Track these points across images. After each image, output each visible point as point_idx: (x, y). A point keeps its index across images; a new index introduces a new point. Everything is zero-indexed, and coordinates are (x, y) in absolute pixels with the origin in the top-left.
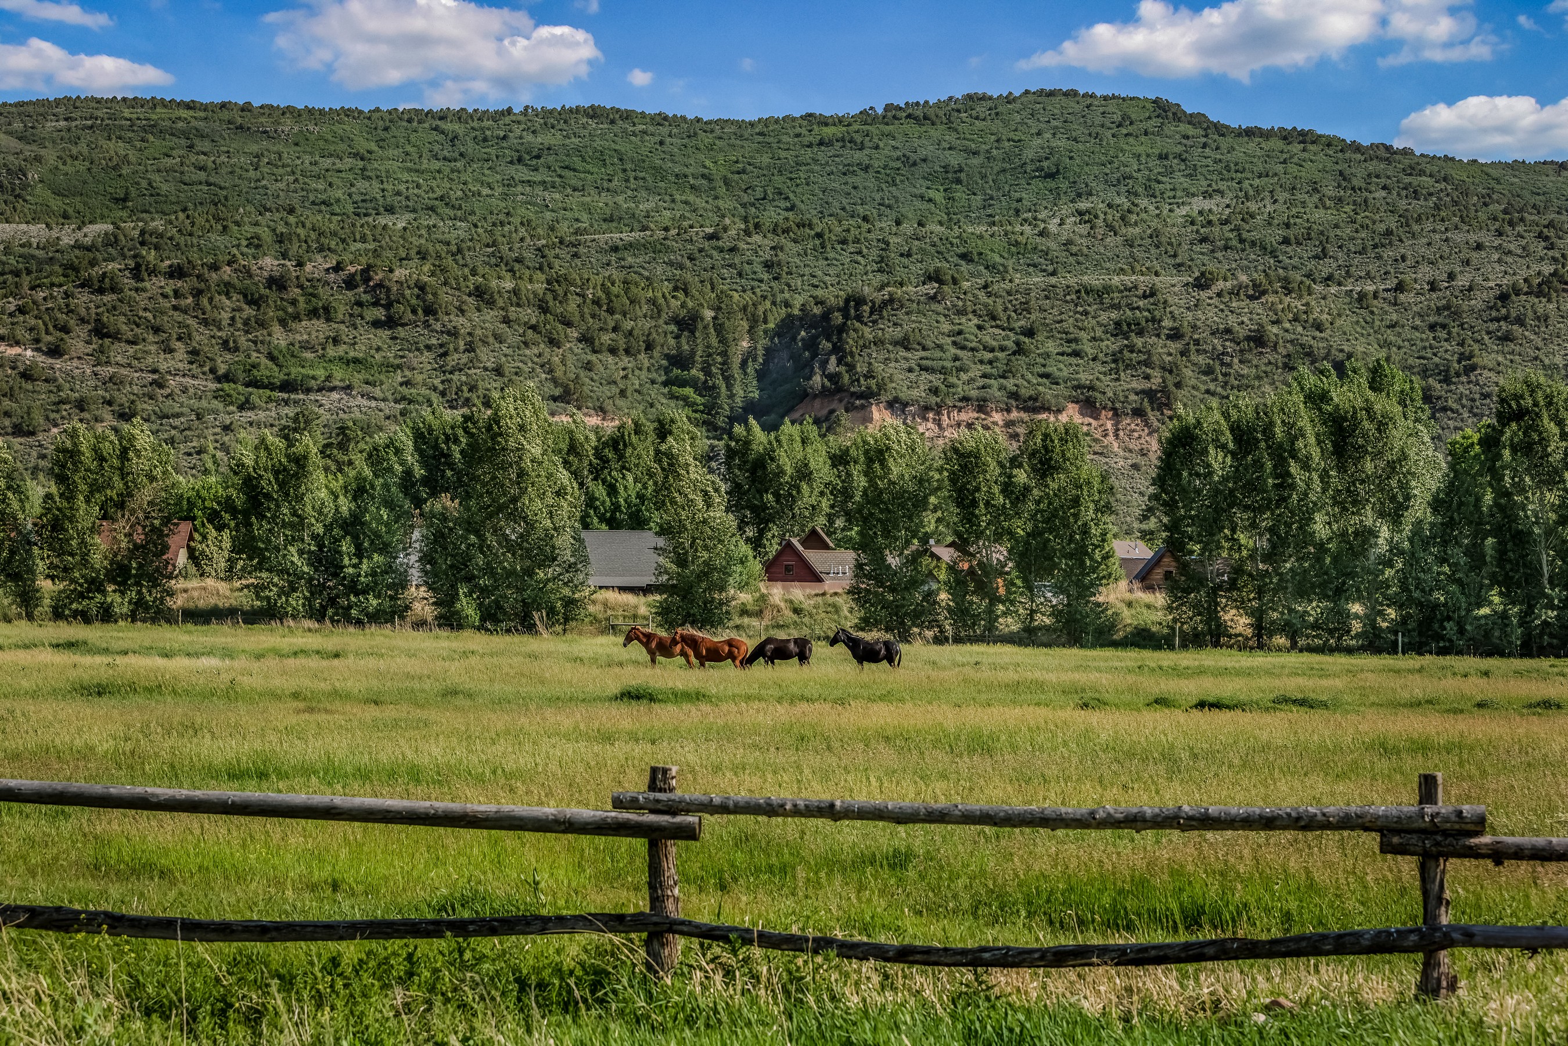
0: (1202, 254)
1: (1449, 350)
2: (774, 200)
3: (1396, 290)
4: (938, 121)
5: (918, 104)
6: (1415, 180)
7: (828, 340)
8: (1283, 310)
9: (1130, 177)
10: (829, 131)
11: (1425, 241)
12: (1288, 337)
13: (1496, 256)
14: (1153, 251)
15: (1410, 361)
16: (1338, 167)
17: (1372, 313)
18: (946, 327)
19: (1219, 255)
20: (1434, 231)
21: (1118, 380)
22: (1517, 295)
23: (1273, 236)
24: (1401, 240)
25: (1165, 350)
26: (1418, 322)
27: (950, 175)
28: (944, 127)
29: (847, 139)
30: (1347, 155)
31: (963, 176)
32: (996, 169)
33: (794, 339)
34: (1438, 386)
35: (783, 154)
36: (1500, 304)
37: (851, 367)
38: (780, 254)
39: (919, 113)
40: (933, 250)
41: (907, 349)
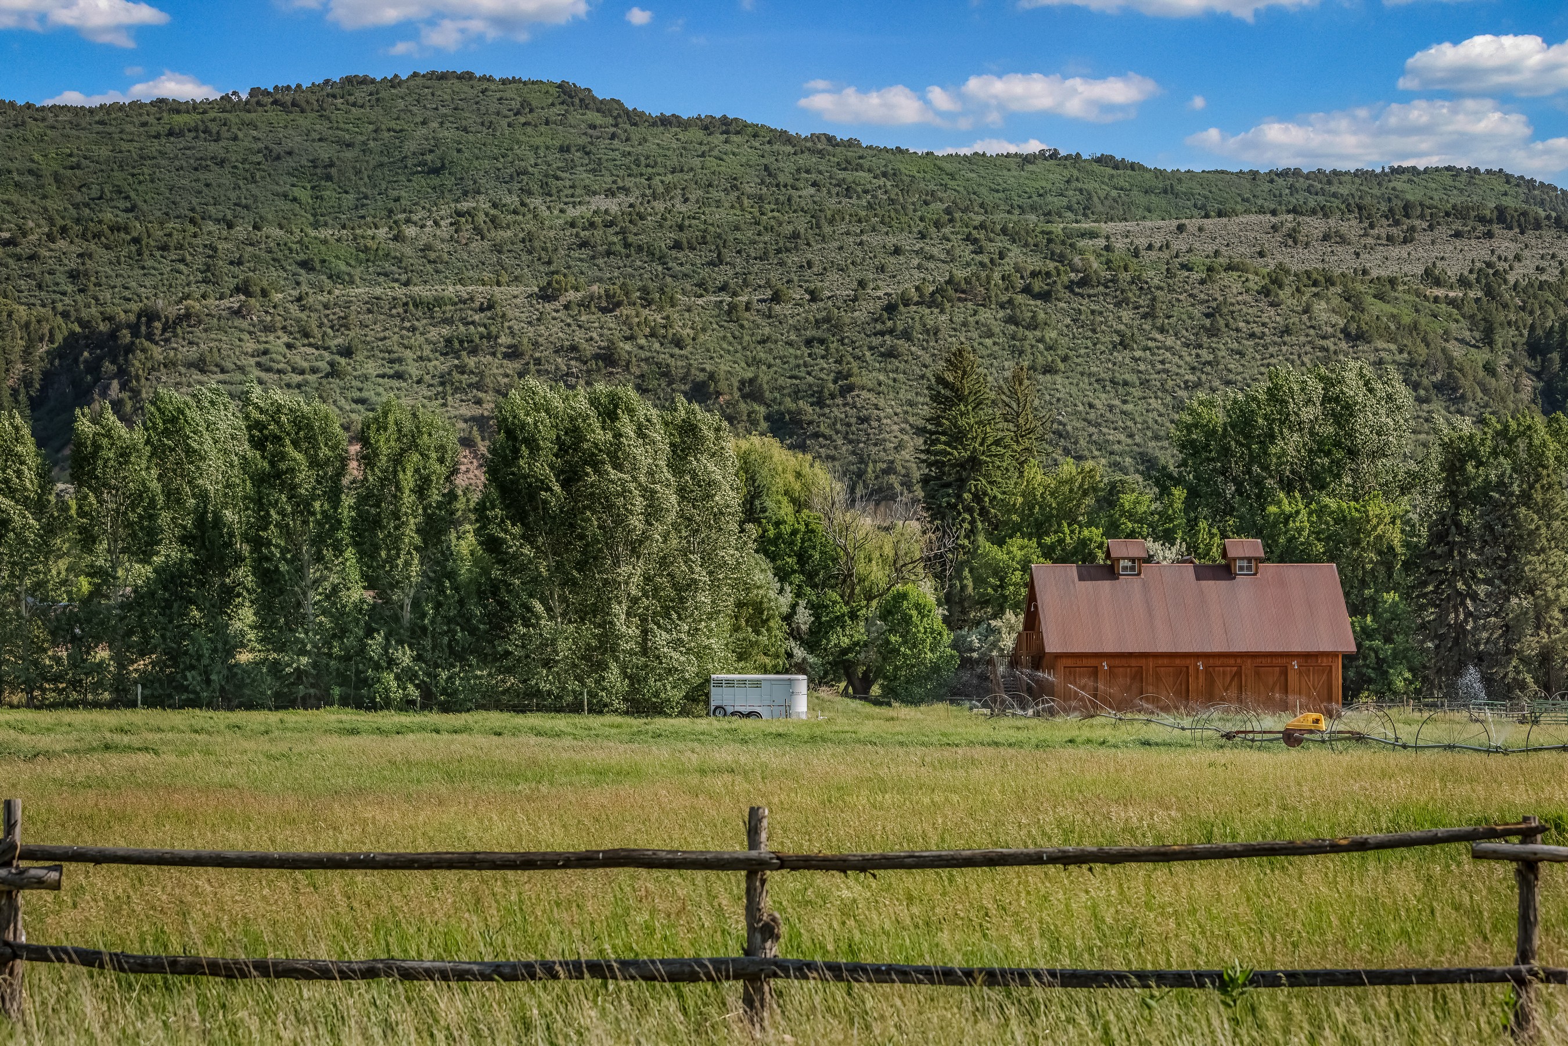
0: (581, 260)
1: (825, 368)
2: (112, 200)
3: (772, 300)
4: (308, 108)
5: (288, 88)
6: (849, 176)
7: (113, 362)
8: (639, 324)
9: (525, 173)
10: (180, 119)
11: (837, 244)
12: (643, 354)
13: (916, 262)
14: (525, 257)
15: (781, 381)
16: (764, 161)
17: (742, 326)
18: (250, 346)
19: (600, 261)
20: (848, 233)
21: (444, 405)
22: (906, 305)
23: (663, 240)
24: (808, 244)
25: (501, 371)
26: (793, 337)
27: (319, 171)
28: (315, 115)
29: (202, 128)
30: (775, 147)
31: (333, 171)
32: (372, 163)
33: (76, 361)
34: (810, 410)
35: (125, 146)
36: (886, 315)
37: (136, 394)
38: (88, 261)
39: (288, 99)
40: (268, 257)
41: (203, 371)
